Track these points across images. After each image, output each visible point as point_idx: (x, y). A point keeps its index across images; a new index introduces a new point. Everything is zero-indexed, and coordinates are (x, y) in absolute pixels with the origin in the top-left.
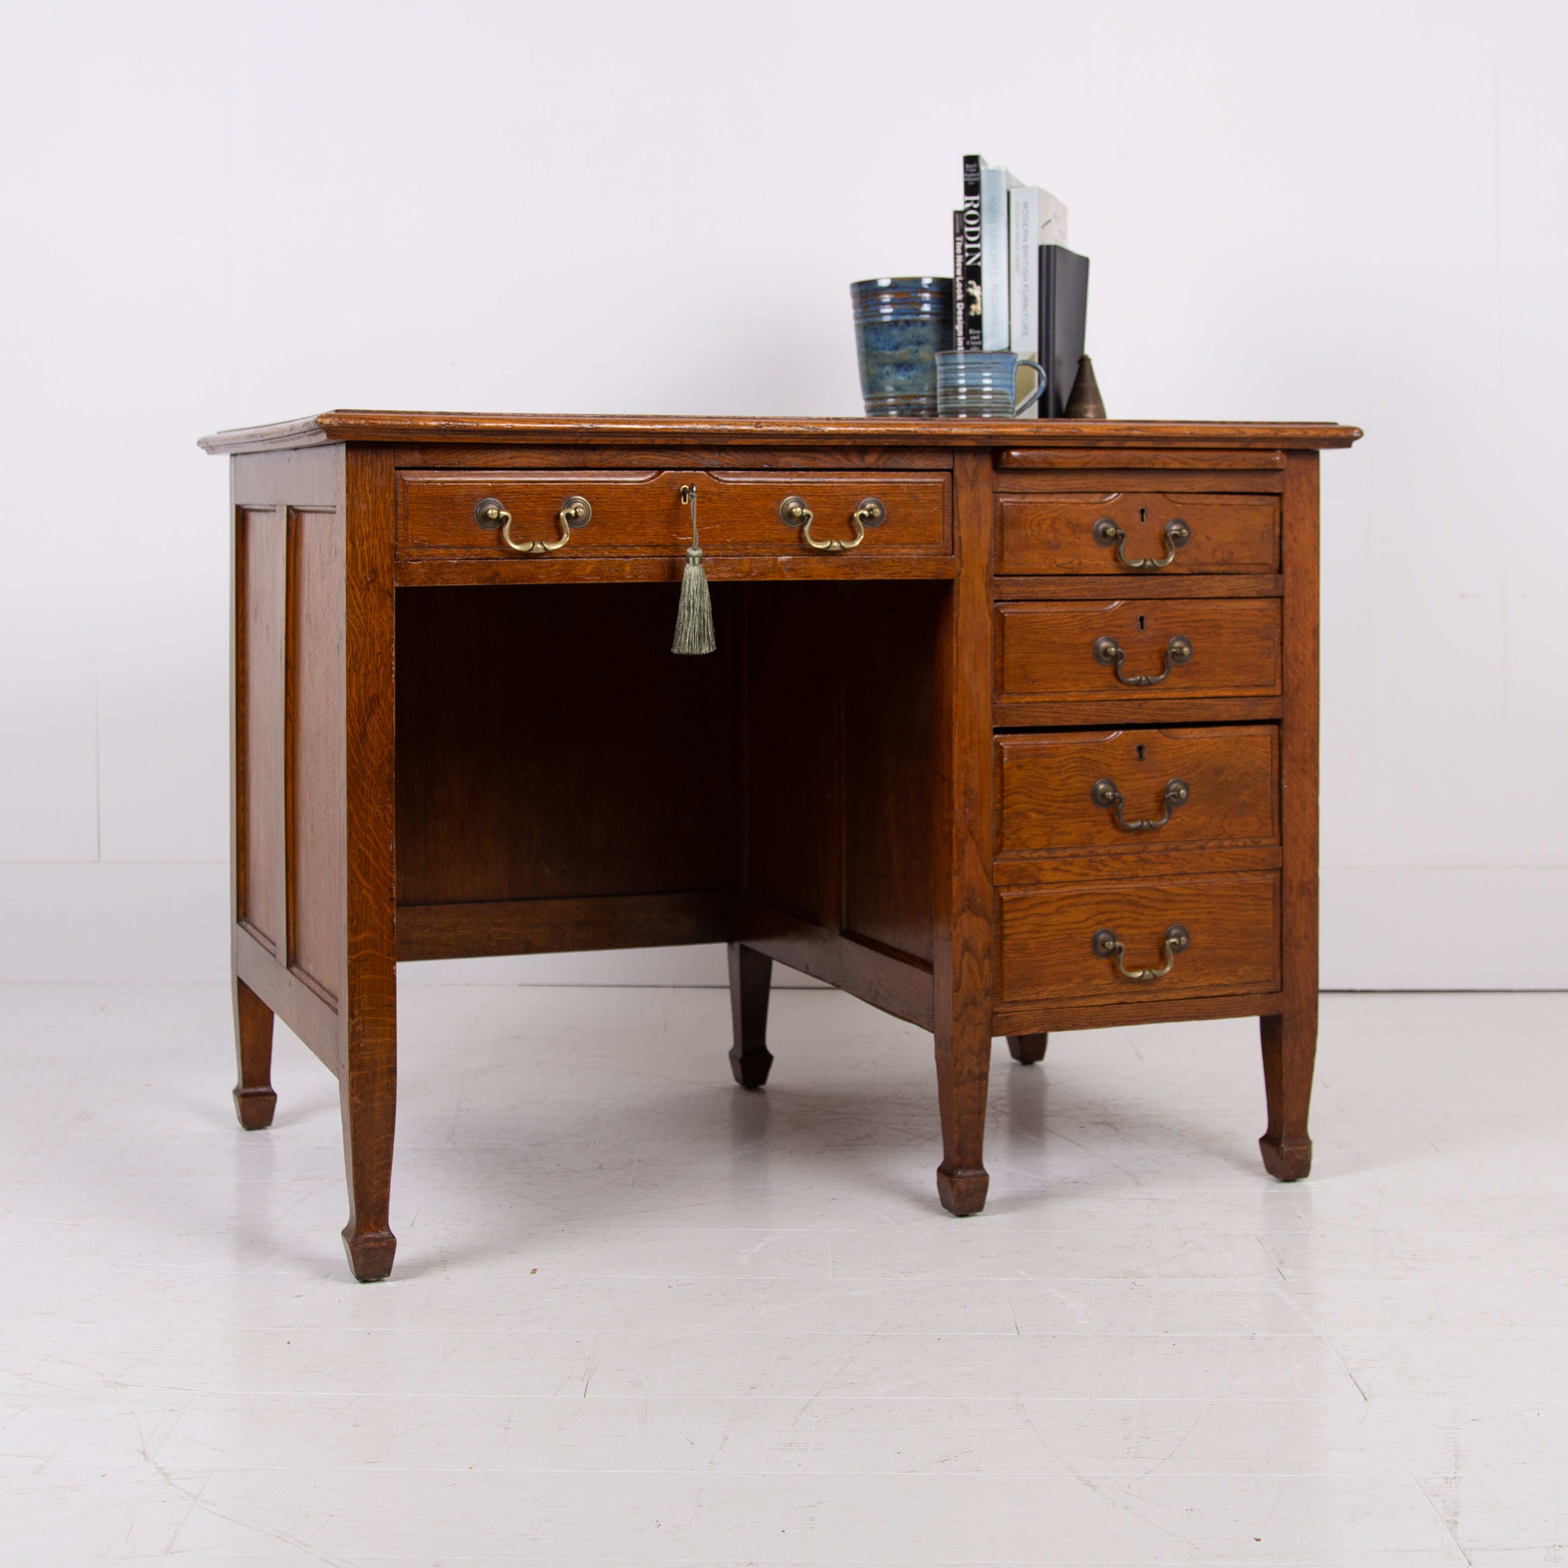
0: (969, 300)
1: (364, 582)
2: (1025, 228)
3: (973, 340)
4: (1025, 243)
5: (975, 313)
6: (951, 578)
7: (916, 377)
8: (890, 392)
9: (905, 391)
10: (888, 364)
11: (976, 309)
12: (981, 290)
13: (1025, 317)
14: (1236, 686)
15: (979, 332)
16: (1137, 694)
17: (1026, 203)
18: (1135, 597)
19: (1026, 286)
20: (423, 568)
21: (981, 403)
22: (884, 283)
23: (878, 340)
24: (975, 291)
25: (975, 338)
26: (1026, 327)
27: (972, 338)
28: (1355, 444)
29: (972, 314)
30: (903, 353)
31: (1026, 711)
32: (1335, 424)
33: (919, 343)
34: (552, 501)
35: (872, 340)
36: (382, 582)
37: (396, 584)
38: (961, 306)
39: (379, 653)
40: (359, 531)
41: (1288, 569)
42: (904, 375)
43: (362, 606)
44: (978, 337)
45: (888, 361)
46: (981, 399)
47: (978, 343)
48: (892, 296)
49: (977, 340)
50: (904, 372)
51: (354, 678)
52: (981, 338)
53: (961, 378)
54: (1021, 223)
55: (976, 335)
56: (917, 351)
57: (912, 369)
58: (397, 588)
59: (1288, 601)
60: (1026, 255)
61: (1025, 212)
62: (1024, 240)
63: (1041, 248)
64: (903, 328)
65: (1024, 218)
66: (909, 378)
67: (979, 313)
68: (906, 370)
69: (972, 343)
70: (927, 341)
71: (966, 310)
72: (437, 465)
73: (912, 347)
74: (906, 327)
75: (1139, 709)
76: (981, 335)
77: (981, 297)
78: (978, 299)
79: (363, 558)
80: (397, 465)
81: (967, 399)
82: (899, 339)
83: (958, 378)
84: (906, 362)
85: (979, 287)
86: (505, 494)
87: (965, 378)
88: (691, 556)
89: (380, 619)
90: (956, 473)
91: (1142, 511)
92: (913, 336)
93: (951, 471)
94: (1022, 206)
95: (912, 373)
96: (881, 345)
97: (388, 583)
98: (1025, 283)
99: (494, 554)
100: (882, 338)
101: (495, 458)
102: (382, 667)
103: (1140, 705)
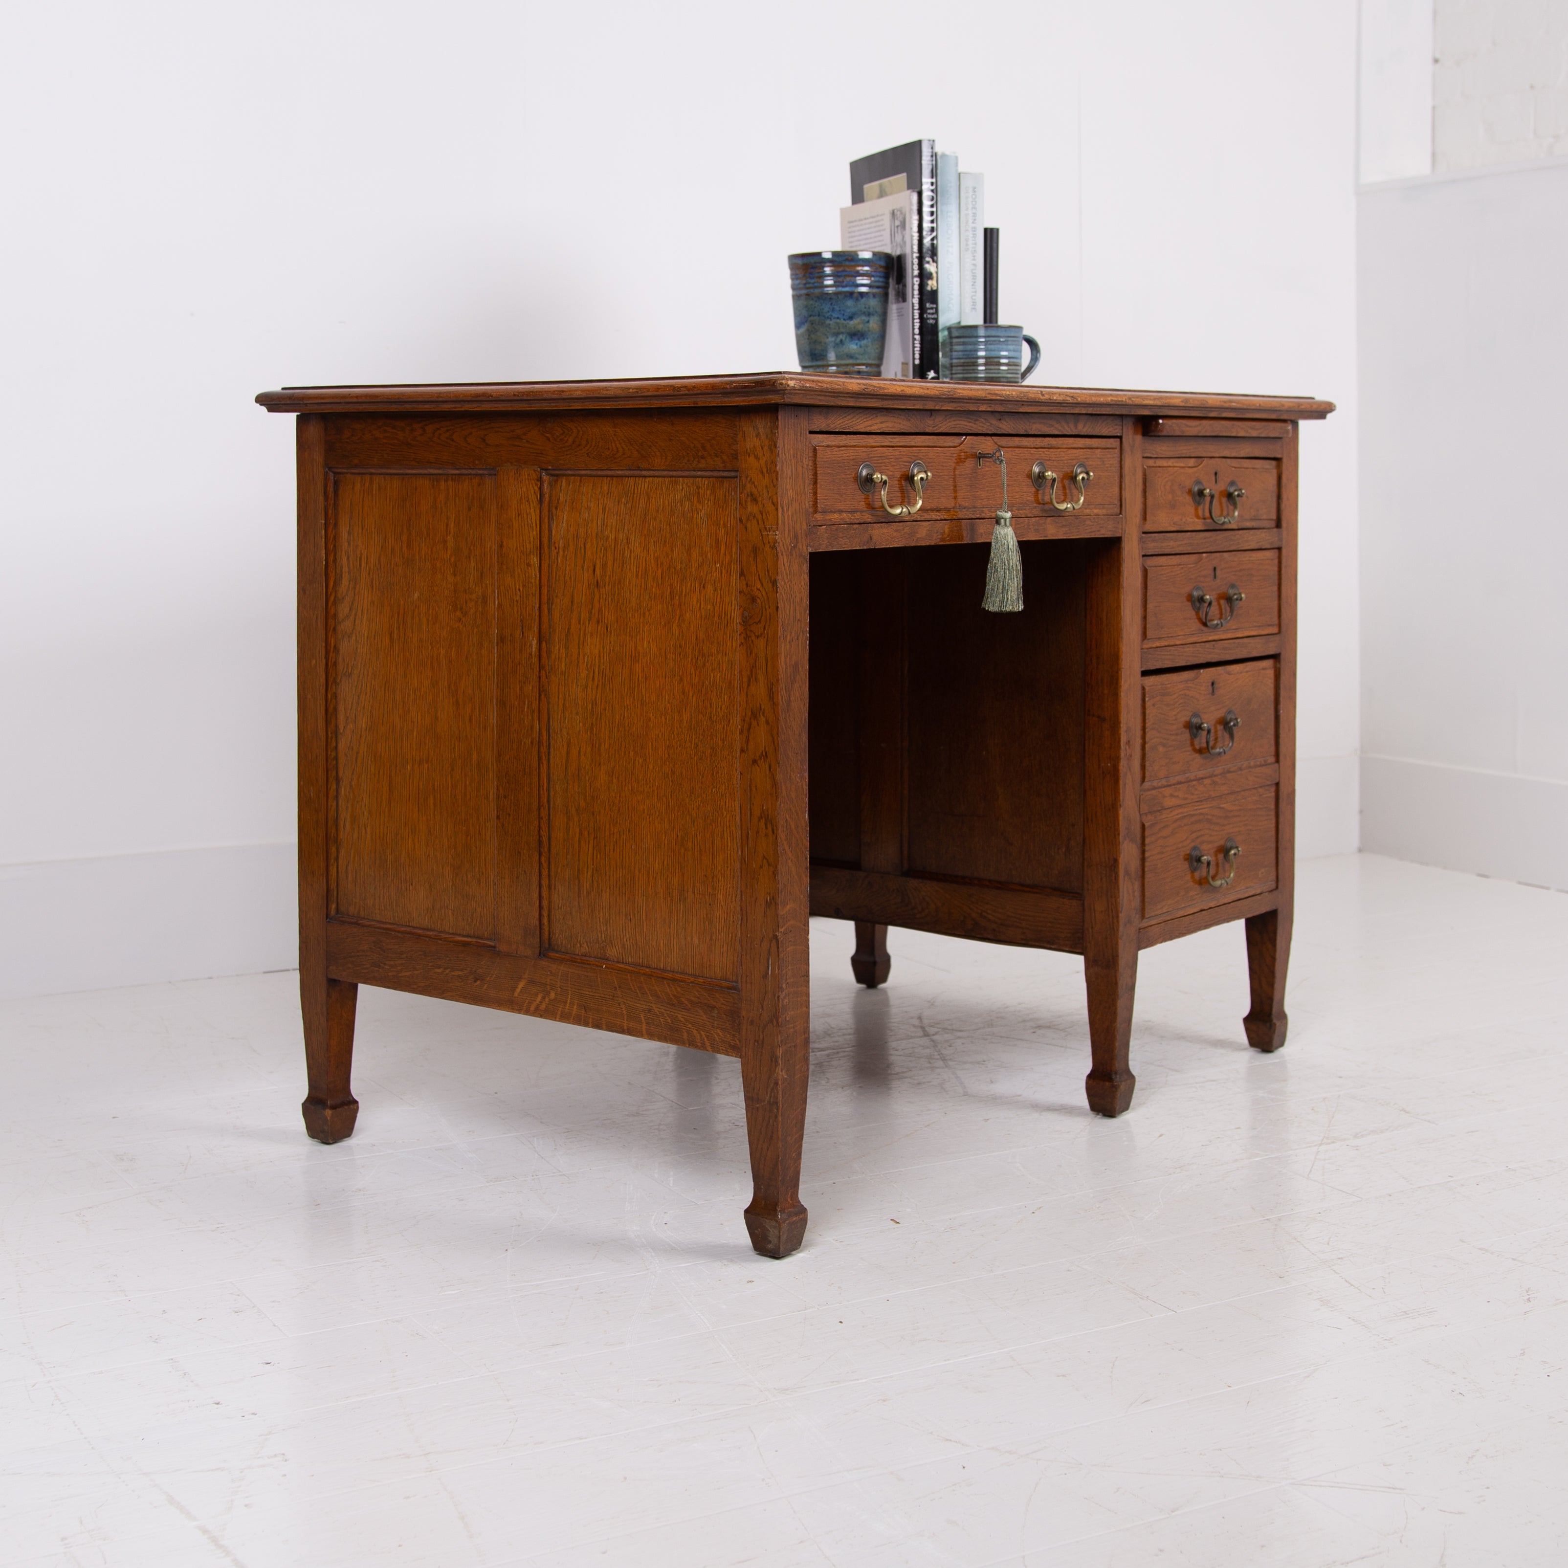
0: (924, 276)
1: (790, 548)
2: (974, 211)
3: (929, 314)
4: (974, 225)
5: (932, 288)
6: (1118, 535)
7: (867, 346)
8: (833, 361)
9: (857, 359)
10: (842, 333)
11: (933, 284)
12: (937, 267)
13: (974, 294)
14: (1259, 626)
15: (935, 306)
16: (1211, 636)
17: (974, 188)
18: (1213, 551)
19: (974, 265)
20: (826, 533)
21: (999, 373)
22: (827, 256)
23: (833, 310)
24: (930, 267)
25: (931, 311)
26: (974, 303)
27: (929, 311)
28: (1329, 416)
29: (929, 288)
30: (856, 323)
31: (1158, 655)
32: (1313, 398)
33: (869, 314)
34: (904, 465)
35: (826, 309)
36: (801, 548)
37: (810, 550)
38: (917, 281)
39: (799, 620)
40: (786, 497)
41: (1284, 524)
42: (857, 344)
43: (788, 572)
44: (934, 311)
45: (842, 330)
46: (999, 369)
47: (933, 316)
48: (832, 268)
49: (933, 314)
50: (856, 342)
51: (783, 645)
52: (937, 312)
53: (981, 350)
54: (970, 206)
55: (932, 308)
56: (868, 322)
57: (864, 339)
58: (810, 553)
59: (1284, 551)
60: (975, 236)
61: (974, 196)
62: (973, 223)
63: (986, 230)
64: (857, 299)
65: (972, 202)
66: (861, 347)
67: (935, 288)
68: (859, 339)
69: (929, 316)
70: (876, 312)
71: (922, 286)
72: (836, 429)
73: (864, 318)
74: (860, 298)
75: (1213, 649)
76: (937, 309)
77: (937, 273)
78: (934, 275)
79: (788, 523)
80: (811, 429)
81: (986, 369)
82: (853, 310)
83: (977, 350)
84: (859, 331)
85: (935, 264)
86: (876, 458)
87: (986, 350)
88: (1003, 518)
89: (800, 585)
90: (1124, 440)
91: (1216, 474)
92: (865, 308)
93: (1120, 438)
94: (971, 190)
95: (864, 342)
96: (835, 315)
97: (805, 548)
98: (974, 262)
99: (868, 518)
100: (836, 307)
101: (870, 423)
102: (801, 633)
103: (1214, 646)
